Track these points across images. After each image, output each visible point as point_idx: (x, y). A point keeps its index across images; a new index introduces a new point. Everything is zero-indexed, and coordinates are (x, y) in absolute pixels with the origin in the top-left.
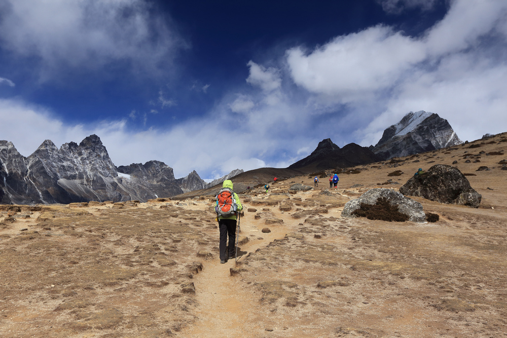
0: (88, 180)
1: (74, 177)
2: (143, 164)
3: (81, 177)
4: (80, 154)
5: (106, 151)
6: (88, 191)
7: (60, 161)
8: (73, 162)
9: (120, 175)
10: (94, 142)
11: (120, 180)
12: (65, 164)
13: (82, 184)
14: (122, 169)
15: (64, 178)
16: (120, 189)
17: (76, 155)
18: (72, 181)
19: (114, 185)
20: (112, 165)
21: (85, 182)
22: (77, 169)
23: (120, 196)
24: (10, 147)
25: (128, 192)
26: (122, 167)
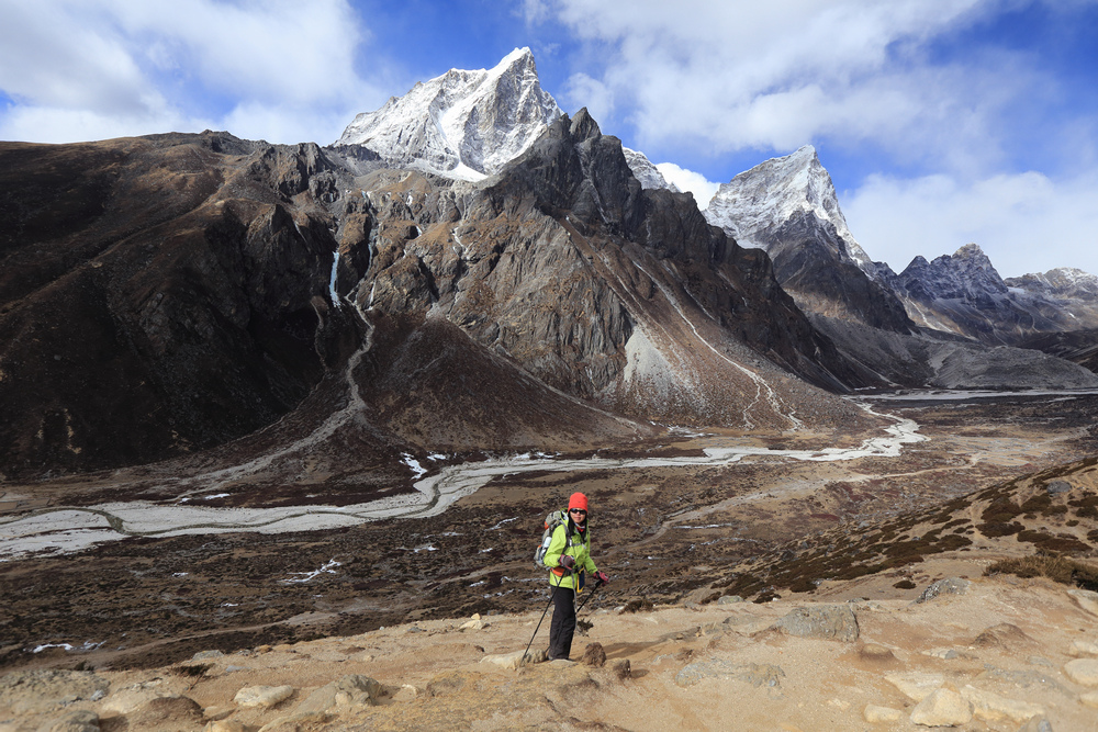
0: (969, 299)
1: (952, 296)
2: (1044, 273)
3: (961, 296)
4: (956, 268)
5: (989, 262)
6: (973, 312)
7: (935, 278)
8: (949, 279)
9: (1011, 290)
10: (973, 252)
11: (1013, 296)
12: (940, 281)
13: (963, 303)
14: (1012, 282)
15: (942, 297)
16: (1014, 307)
17: (952, 270)
18: (950, 300)
19: (1006, 302)
20: (1000, 278)
21: (967, 301)
22: (954, 286)
23: (1016, 316)
24: (885, 268)
25: (1027, 311)
26: (1010, 279)
